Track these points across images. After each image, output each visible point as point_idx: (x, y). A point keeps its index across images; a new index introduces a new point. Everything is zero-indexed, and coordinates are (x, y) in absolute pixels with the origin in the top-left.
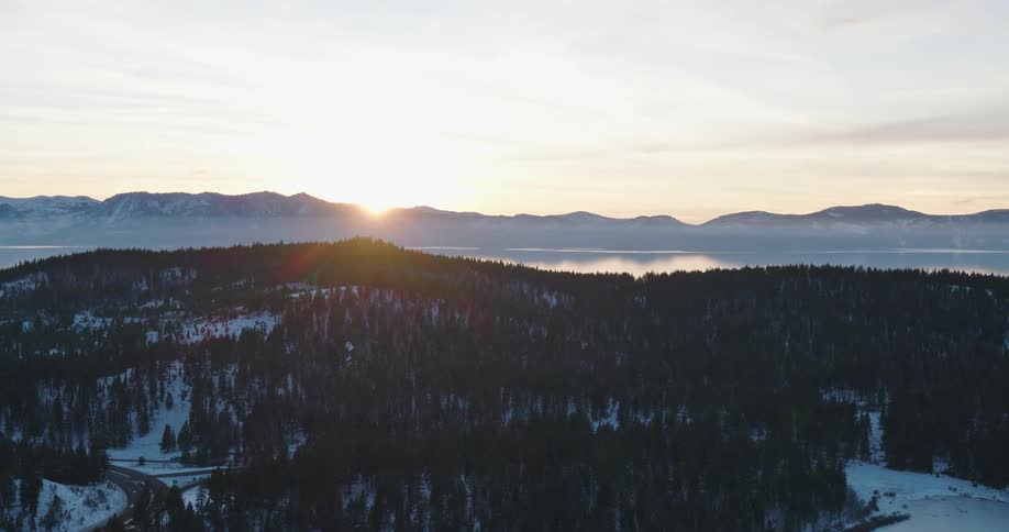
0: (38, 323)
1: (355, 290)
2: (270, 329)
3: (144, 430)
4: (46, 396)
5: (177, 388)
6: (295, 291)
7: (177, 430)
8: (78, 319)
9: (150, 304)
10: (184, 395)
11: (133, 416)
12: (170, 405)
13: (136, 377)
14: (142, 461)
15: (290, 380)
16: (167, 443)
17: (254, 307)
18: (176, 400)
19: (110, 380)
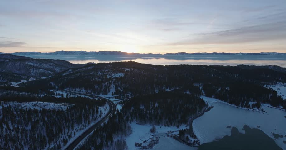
0: (93, 73)
1: (133, 69)
2: (123, 76)
3: (109, 92)
4: (96, 87)
5: (113, 85)
6: (125, 69)
7: (114, 93)
8: (98, 73)
9: (106, 70)
10: (114, 86)
11: (107, 90)
12: (112, 88)
13: (107, 84)
14: (110, 98)
15: (127, 84)
16: (113, 94)
17: (120, 72)
18: (113, 87)
19: (104, 84)
